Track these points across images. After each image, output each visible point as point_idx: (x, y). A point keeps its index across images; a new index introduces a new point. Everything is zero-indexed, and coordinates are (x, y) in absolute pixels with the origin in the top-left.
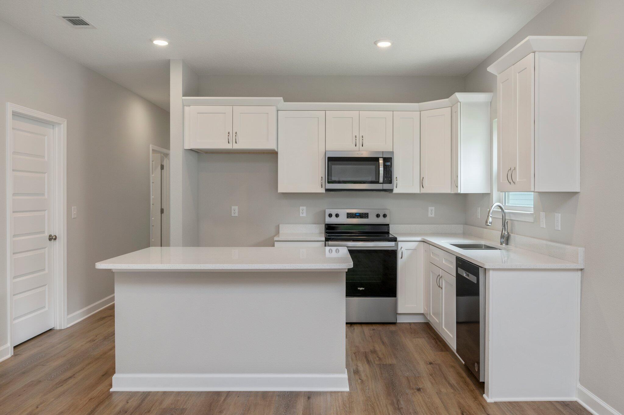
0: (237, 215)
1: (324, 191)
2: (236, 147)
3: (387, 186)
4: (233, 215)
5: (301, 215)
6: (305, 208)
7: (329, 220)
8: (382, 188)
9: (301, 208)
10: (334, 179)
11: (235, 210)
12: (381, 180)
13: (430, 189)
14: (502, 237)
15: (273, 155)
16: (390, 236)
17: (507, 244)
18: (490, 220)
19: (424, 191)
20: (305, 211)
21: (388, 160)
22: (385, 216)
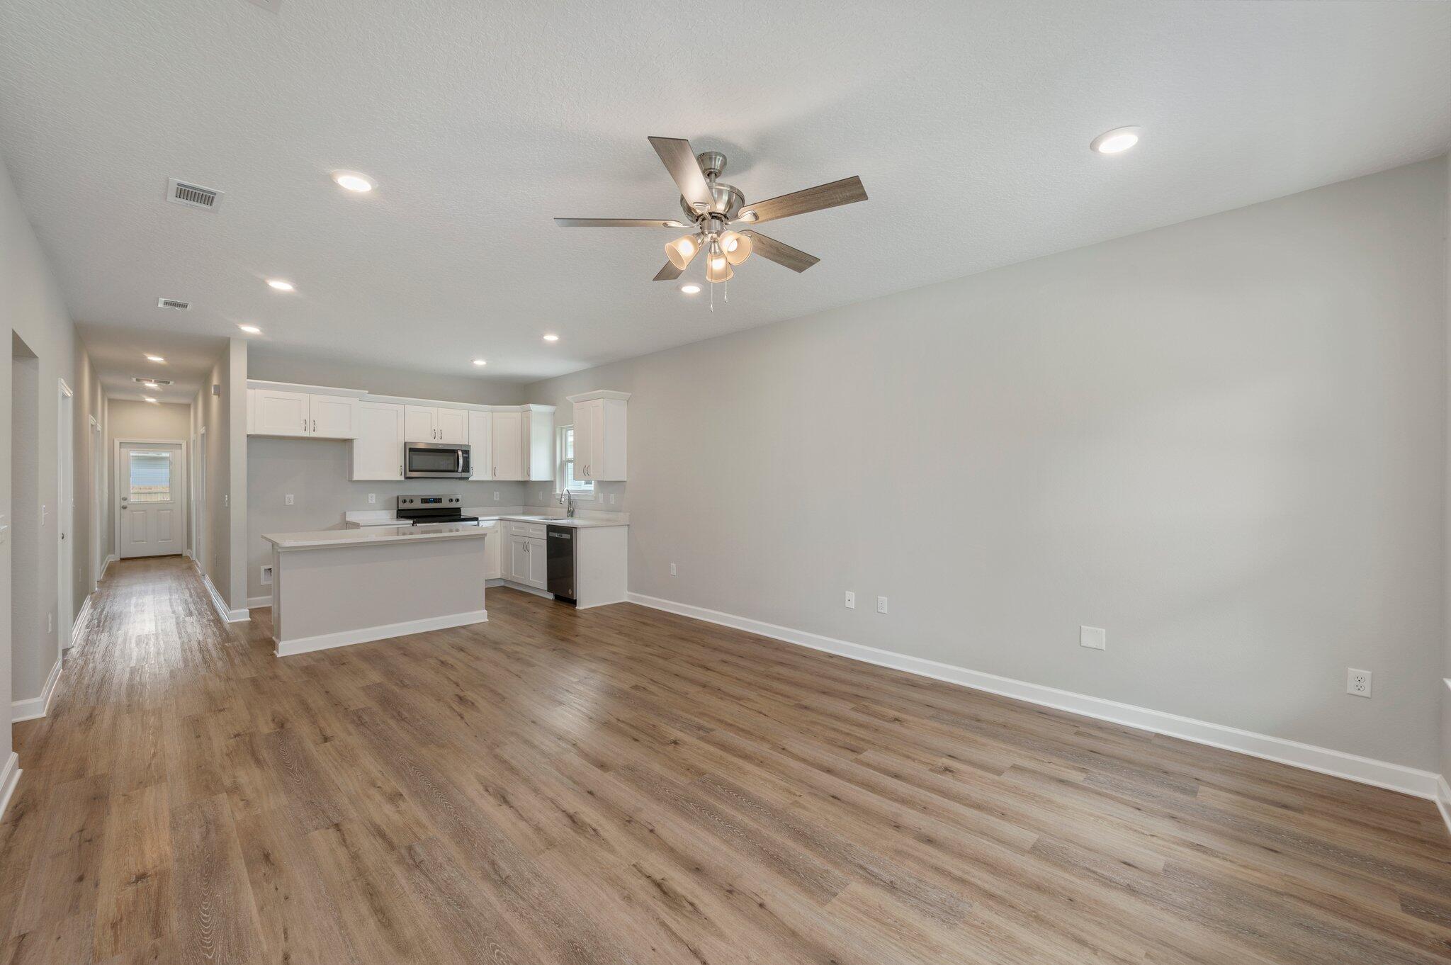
0: (292, 503)
1: (403, 479)
2: (313, 435)
3: (465, 475)
4: (288, 504)
5: (370, 502)
6: (374, 495)
7: (402, 506)
8: (460, 476)
9: (370, 495)
10: (414, 468)
11: (290, 499)
12: (460, 469)
13: (501, 477)
14: (569, 512)
15: (347, 443)
16: (462, 517)
17: (572, 516)
18: (563, 499)
19: (495, 479)
20: (374, 498)
21: (466, 452)
22: (457, 500)
